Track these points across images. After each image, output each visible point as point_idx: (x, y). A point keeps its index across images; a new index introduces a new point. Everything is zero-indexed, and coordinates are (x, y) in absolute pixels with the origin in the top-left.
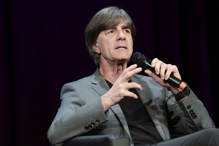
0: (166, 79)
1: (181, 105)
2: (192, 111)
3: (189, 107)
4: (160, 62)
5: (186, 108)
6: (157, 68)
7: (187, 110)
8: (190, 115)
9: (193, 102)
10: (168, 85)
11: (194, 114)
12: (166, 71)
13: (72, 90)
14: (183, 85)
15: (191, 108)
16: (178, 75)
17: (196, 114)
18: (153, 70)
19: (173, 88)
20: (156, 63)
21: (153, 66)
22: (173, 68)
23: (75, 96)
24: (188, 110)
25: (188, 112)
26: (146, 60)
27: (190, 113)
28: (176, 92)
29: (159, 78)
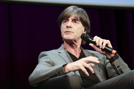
0: (103, 48)
1: (113, 66)
2: (121, 69)
3: (118, 67)
4: (99, 38)
5: (117, 67)
6: (97, 42)
8: (119, 72)
10: (104, 52)
11: (122, 71)
12: (103, 43)
14: (114, 51)
16: (110, 46)
18: (94, 43)
19: (107, 55)
21: (94, 40)
22: (108, 42)
24: (118, 69)
25: (118, 70)
27: (119, 71)
28: (110, 57)
29: (98, 49)
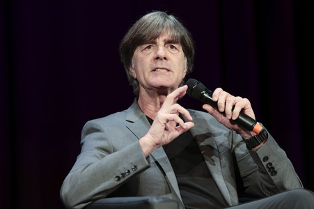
0: (234, 118)
1: (255, 156)
2: (271, 164)
3: (266, 159)
4: (226, 94)
5: (262, 160)
6: (221, 102)
7: (263, 163)
8: (267, 170)
9: (272, 151)
10: (236, 126)
11: (273, 168)
12: (234, 107)
13: (98, 131)
14: (259, 127)
15: (269, 161)
16: (251, 113)
17: (276, 170)
18: (215, 105)
19: (243, 131)
20: (220, 95)
21: (215, 99)
22: (243, 102)
23: (102, 139)
24: (265, 164)
25: (265, 166)
26: (205, 90)
27: (268, 167)
28: (248, 137)
29: (223, 117)
